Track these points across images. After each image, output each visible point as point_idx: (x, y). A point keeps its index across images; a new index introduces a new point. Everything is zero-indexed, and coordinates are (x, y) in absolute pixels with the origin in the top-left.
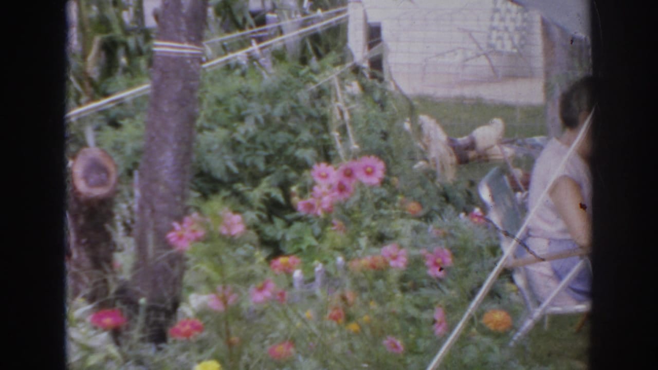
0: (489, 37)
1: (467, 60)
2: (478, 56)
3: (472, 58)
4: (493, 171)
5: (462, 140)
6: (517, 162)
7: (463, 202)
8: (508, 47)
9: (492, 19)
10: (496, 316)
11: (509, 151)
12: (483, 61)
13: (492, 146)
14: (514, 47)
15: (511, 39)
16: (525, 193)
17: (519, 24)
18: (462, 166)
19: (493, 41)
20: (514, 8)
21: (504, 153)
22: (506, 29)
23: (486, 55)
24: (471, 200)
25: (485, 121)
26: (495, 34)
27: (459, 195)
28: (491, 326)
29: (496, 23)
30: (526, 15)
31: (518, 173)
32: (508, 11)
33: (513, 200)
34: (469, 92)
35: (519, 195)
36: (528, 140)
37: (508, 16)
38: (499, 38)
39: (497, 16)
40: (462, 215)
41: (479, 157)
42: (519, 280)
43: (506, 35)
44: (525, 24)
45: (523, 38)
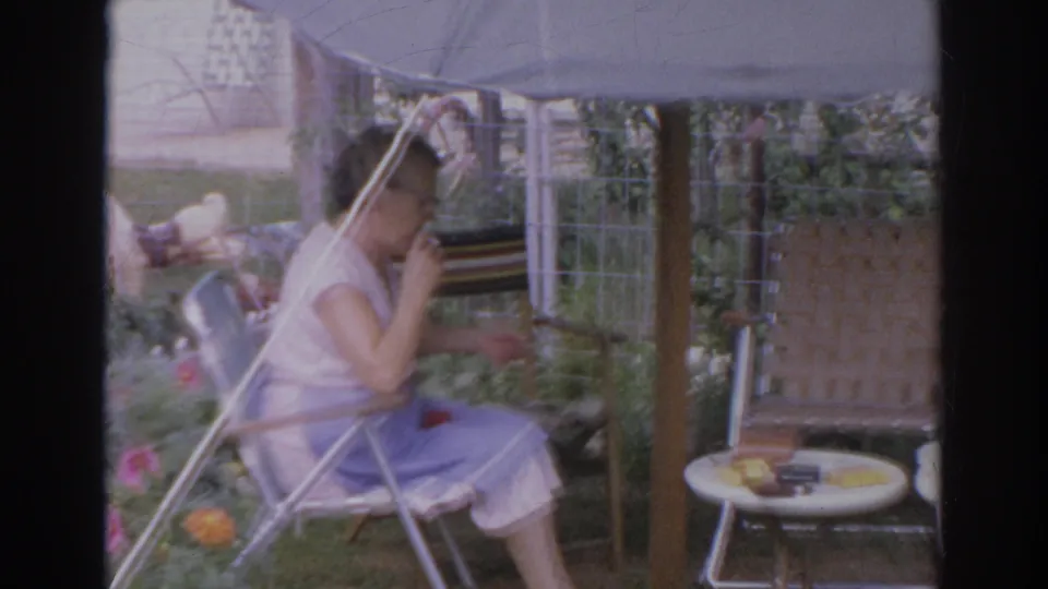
0: (207, 64)
1: (169, 100)
2: (186, 93)
3: (178, 96)
4: (207, 278)
5: (156, 228)
6: (250, 265)
7: (157, 329)
8: (238, 78)
9: (210, 34)
10: (209, 520)
11: (235, 246)
12: (195, 101)
13: (206, 239)
14: (248, 76)
15: (242, 63)
16: (262, 314)
17: (255, 39)
18: (157, 270)
19: (213, 69)
20: (249, 15)
21: (227, 249)
22: (234, 48)
23: (200, 91)
24: (172, 326)
25: (197, 199)
26: (215, 57)
27: (151, 317)
28: (199, 535)
29: (218, 39)
30: (269, 27)
31: (250, 281)
32: (240, 20)
33: (241, 326)
34: (172, 151)
35: (252, 316)
36: (269, 227)
37: (238, 29)
38: (224, 63)
39: (219, 28)
40: (157, 350)
41: (184, 255)
42: (250, 457)
43: (234, 58)
44: (267, 41)
45: (263, 63)
